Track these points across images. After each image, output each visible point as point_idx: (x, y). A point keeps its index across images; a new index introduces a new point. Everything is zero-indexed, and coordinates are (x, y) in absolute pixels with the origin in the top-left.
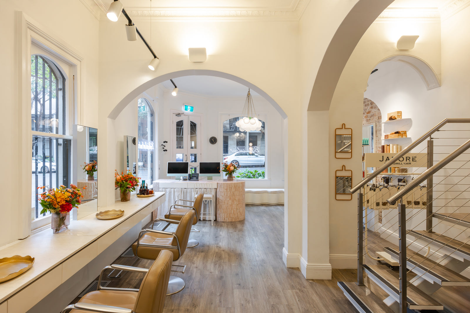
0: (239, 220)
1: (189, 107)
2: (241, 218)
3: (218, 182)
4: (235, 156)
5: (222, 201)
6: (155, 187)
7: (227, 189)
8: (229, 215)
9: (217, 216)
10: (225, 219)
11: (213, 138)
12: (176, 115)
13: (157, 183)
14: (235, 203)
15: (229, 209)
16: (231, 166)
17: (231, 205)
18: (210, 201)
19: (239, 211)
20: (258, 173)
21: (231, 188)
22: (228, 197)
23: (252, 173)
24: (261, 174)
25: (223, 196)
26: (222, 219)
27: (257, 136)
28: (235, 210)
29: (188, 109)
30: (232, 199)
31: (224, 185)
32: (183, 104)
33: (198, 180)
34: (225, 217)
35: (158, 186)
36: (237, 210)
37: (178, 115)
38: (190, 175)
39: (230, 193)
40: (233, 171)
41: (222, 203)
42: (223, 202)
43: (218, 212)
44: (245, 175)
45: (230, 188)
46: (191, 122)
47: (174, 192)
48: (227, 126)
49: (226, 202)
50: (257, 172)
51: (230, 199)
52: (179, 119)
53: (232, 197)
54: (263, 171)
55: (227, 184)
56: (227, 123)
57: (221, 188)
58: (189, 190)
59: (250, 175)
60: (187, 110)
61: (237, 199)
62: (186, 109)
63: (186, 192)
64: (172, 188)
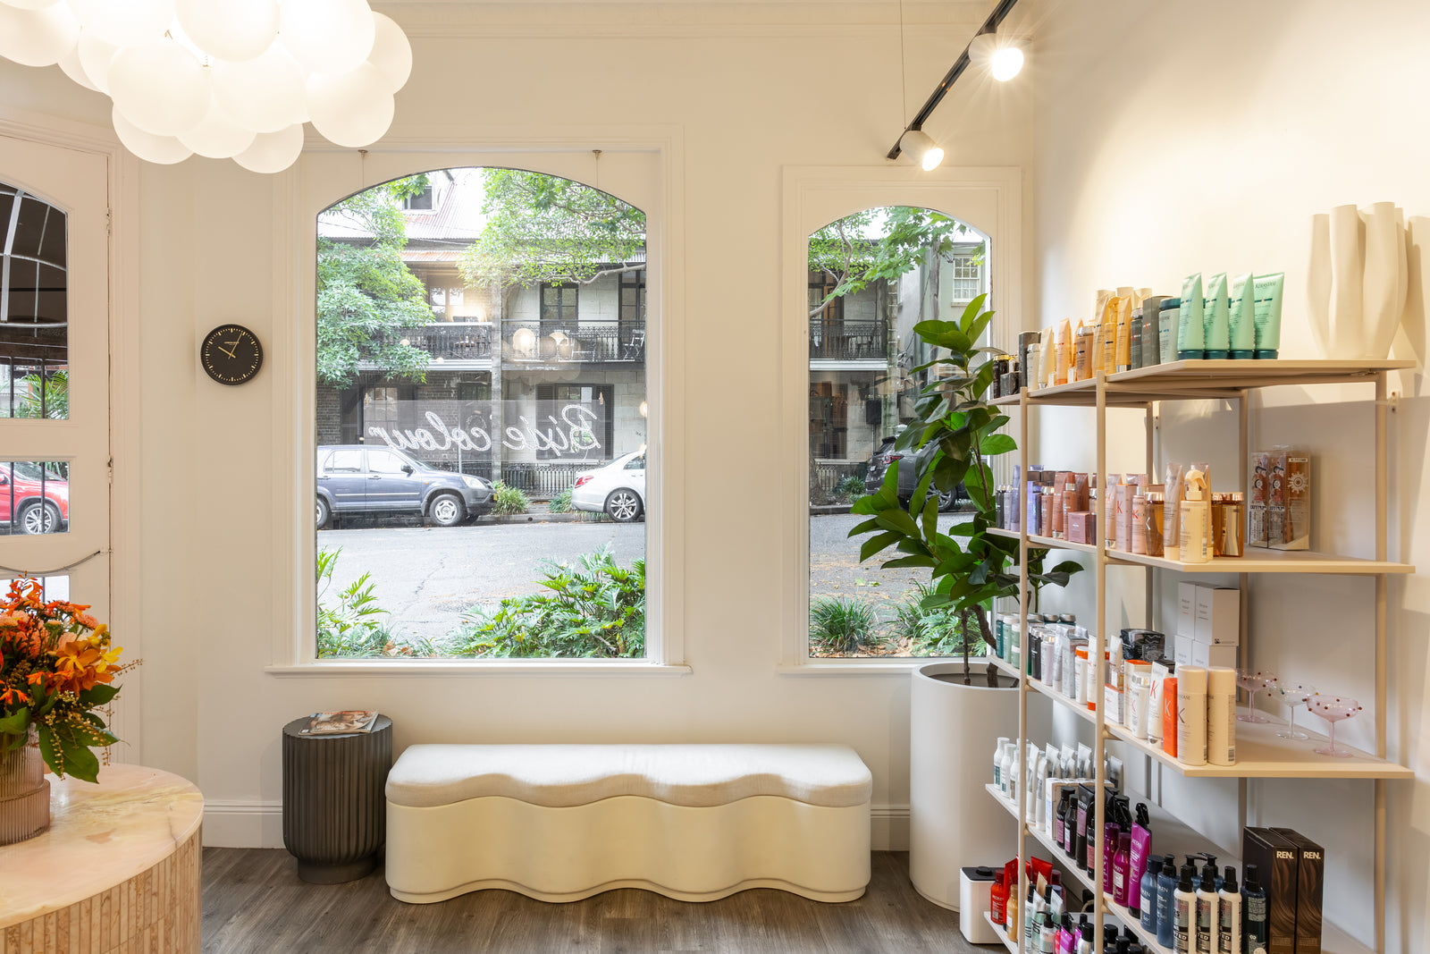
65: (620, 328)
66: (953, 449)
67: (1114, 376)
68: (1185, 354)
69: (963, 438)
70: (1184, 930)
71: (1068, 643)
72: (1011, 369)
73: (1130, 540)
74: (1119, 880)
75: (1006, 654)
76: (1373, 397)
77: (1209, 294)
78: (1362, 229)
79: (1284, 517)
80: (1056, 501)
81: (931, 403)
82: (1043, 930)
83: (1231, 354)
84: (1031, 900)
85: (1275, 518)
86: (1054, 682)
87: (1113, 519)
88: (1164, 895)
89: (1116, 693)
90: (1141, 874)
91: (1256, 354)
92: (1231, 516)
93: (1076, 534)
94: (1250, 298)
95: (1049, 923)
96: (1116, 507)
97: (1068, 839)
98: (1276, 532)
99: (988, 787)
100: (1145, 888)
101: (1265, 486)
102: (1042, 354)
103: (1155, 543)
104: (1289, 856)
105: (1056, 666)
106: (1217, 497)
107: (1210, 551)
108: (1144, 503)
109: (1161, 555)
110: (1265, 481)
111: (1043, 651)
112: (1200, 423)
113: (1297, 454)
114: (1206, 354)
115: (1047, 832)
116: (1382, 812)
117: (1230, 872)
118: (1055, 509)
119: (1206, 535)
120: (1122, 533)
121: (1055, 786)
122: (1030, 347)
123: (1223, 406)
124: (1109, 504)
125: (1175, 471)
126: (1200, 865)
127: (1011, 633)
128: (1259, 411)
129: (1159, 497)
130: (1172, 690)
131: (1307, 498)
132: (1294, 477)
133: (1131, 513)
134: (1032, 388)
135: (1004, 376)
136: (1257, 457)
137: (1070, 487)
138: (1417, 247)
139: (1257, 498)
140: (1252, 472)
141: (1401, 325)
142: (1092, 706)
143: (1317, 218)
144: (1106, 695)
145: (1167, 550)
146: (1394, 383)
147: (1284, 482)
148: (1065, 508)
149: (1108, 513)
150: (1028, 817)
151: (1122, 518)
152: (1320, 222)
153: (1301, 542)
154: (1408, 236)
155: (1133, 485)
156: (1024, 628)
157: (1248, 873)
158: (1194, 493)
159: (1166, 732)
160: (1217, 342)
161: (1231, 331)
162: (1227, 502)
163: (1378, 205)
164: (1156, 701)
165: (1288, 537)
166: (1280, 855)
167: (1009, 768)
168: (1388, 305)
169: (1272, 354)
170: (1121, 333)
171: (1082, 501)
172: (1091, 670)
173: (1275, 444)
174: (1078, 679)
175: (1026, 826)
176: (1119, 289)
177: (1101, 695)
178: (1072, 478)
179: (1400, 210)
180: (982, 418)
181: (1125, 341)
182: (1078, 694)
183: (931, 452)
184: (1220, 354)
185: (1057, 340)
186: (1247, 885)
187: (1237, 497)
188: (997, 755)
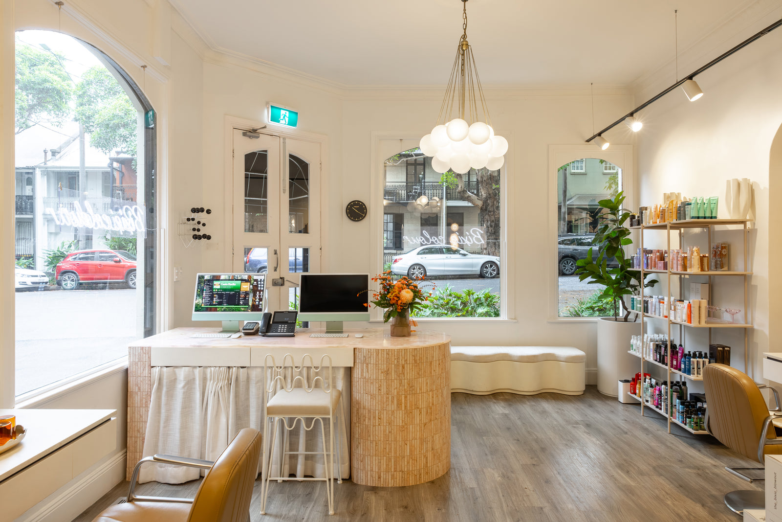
0: (431, 479)
1: (283, 112)
2: (437, 471)
3: (359, 345)
4: (418, 254)
5: (369, 411)
6: (136, 364)
7: (387, 372)
8: (395, 465)
9: (355, 464)
10: (379, 478)
11: (355, 204)
12: (244, 134)
13: (142, 348)
14: (417, 421)
15: (395, 440)
16: (403, 289)
17: (404, 428)
18: (324, 419)
19: (430, 445)
20: (475, 296)
21: (403, 367)
22: (393, 398)
23: (459, 298)
24: (483, 300)
25: (373, 396)
26: (371, 476)
27: (463, 214)
28: (417, 443)
29: (282, 117)
30: (405, 407)
31: (377, 354)
32: (267, 103)
33: (293, 336)
34: (379, 468)
35: (146, 358)
36: (422, 444)
37: (252, 133)
38: (267, 317)
39: (401, 384)
40: (412, 305)
41: (370, 419)
42: (374, 417)
43: (358, 452)
44: (441, 301)
45: (397, 366)
46: (291, 156)
47: (204, 380)
48: (400, 191)
49: (384, 416)
50: (473, 294)
51: (399, 404)
52: (254, 146)
53: (406, 397)
54: (487, 291)
55: (388, 354)
56: (400, 186)
57: (367, 367)
58: (254, 374)
59: (456, 302)
60: (279, 122)
61: (423, 404)
62: (275, 119)
63: (245, 379)
64: (195, 367)
65: (407, 186)
66: (613, 243)
67: (672, 222)
68: (693, 218)
69: (617, 239)
70: (694, 368)
71: (658, 300)
72: (636, 218)
73: (677, 268)
74: (675, 363)
75: (635, 308)
76: (743, 228)
77: (699, 202)
78: (739, 185)
79: (721, 261)
80: (653, 258)
81: (604, 228)
82: (650, 389)
83: (705, 218)
84: (645, 382)
85: (718, 262)
86: (653, 313)
87: (672, 262)
88: (688, 361)
89: (673, 311)
90: (682, 358)
91: (711, 218)
92: (705, 260)
93: (660, 267)
94: (710, 203)
95: (651, 386)
96: (673, 259)
97: (658, 357)
98: (719, 266)
99: (629, 352)
100: (683, 361)
101: (715, 253)
102: (648, 214)
103: (685, 268)
104: (721, 349)
105: (653, 307)
106: (701, 255)
107: (700, 269)
108: (681, 257)
109: (687, 271)
110: (715, 251)
111: (649, 304)
112: (696, 235)
113: (724, 244)
114: (698, 218)
115: (651, 358)
116: (746, 339)
117: (706, 354)
118: (653, 261)
119: (698, 265)
120: (675, 266)
121: (653, 344)
122: (644, 212)
123: (704, 230)
124: (671, 258)
125: (690, 248)
126: (697, 353)
127: (637, 300)
128: (714, 231)
129: (686, 255)
130: (690, 306)
131: (727, 256)
132: (724, 250)
133: (678, 260)
134: (644, 224)
135: (633, 220)
136: (713, 245)
137: (658, 254)
138: (754, 190)
139: (713, 257)
140: (712, 249)
141: (750, 209)
142: (666, 317)
143: (728, 181)
144: (671, 313)
145: (688, 269)
146: (749, 225)
147: (721, 252)
148: (656, 260)
149: (671, 260)
150: (644, 356)
151: (675, 262)
152: (728, 182)
153: (726, 268)
154: (752, 186)
155: (678, 253)
156: (643, 298)
157: (711, 354)
158: (695, 254)
159: (688, 318)
160: (701, 215)
161: (705, 211)
162: (704, 256)
163: (743, 179)
164: (685, 310)
165: (722, 267)
166: (719, 349)
167: (636, 344)
168: (746, 205)
169: (716, 217)
170: (674, 210)
171: (662, 258)
172: (665, 306)
173: (718, 241)
174: (661, 310)
175: (644, 358)
176: (671, 193)
177: (669, 313)
178: (658, 251)
179: (750, 180)
180: (623, 232)
181: (675, 213)
182: (661, 314)
183: (604, 244)
184: (702, 218)
185: (653, 210)
186: (710, 357)
187: (707, 255)
188: (632, 341)
